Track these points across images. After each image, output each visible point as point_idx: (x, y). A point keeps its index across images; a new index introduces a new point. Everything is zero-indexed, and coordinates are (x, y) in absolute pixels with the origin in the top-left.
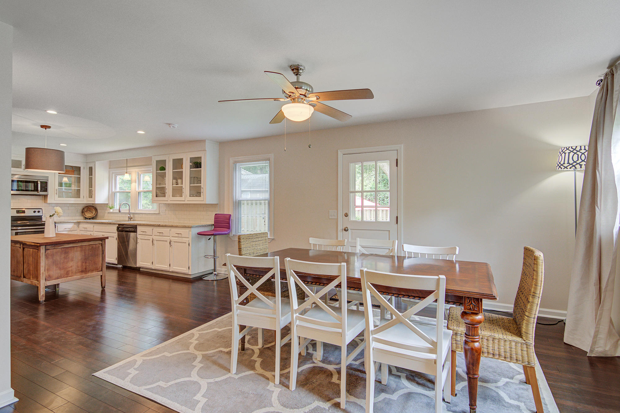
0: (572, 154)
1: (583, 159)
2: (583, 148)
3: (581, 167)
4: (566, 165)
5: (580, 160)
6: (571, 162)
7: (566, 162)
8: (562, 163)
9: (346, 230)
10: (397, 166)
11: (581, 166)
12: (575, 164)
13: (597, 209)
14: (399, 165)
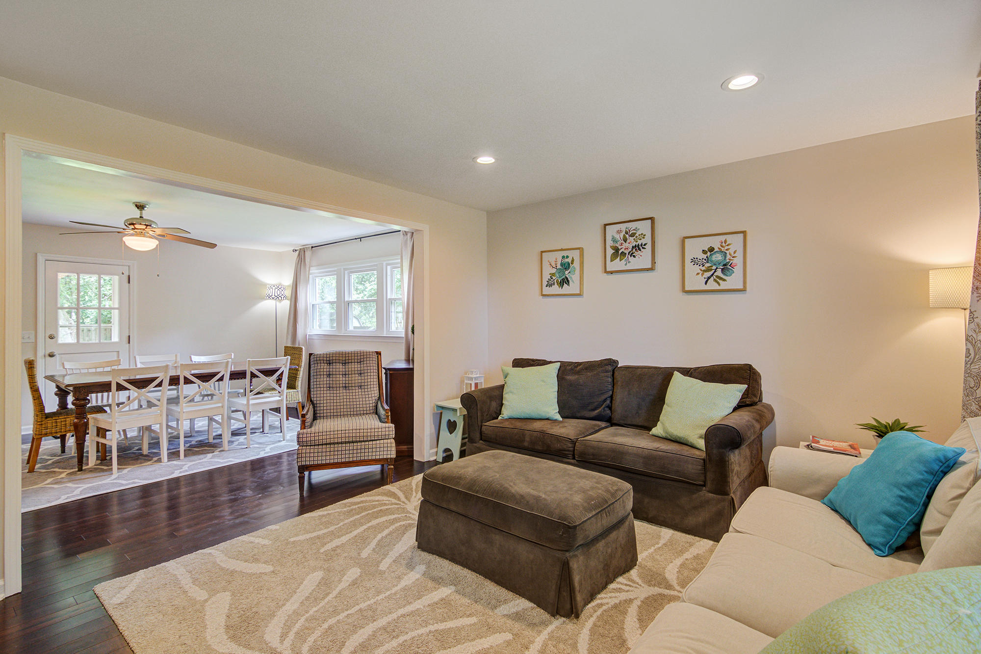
0: (276, 290)
1: (288, 295)
4: (273, 297)
5: (281, 295)
6: (276, 295)
7: (273, 295)
8: (271, 295)
9: (51, 355)
10: (129, 283)
13: (297, 325)
14: (131, 282)
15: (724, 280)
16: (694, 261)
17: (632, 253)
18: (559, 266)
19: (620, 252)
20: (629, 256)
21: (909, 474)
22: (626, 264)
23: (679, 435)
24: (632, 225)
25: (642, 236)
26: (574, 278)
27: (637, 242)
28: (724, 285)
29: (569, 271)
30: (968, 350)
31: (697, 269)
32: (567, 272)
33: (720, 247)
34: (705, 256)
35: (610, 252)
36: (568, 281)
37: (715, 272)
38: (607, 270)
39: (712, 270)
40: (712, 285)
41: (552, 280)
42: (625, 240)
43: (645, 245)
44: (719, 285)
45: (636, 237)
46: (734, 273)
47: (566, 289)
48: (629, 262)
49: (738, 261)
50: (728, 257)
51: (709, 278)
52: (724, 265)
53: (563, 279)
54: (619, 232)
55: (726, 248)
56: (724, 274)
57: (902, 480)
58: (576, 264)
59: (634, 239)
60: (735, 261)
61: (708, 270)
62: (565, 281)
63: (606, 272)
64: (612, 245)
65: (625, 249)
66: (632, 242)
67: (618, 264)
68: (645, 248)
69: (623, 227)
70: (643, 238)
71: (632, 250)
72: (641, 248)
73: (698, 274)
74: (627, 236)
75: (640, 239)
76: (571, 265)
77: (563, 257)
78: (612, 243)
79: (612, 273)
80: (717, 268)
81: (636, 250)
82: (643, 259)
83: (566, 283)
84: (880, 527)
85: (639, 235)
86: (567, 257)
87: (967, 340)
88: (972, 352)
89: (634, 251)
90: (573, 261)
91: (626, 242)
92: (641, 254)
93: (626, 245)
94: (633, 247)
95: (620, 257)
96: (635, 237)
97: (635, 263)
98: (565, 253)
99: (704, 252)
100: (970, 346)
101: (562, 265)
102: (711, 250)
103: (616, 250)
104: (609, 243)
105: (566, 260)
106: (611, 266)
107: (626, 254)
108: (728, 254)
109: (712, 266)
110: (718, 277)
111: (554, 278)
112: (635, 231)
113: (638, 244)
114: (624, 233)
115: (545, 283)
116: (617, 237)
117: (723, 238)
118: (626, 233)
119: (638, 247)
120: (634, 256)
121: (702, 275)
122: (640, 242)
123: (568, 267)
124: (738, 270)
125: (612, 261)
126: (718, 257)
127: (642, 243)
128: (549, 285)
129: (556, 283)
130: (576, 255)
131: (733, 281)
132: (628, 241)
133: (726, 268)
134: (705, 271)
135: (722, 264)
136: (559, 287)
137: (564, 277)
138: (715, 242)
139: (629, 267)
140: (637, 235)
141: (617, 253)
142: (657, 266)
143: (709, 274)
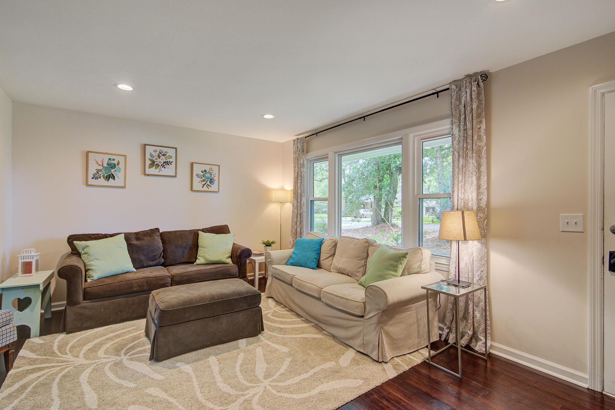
15: (211, 186)
16: (198, 175)
17: (164, 166)
18: (105, 165)
19: (155, 163)
20: (162, 167)
21: (316, 247)
22: (159, 172)
23: (216, 260)
24: (165, 150)
25: (170, 157)
26: (119, 176)
27: (167, 159)
28: (210, 189)
29: (115, 170)
30: (292, 215)
31: (199, 179)
32: (113, 170)
33: (209, 170)
34: (202, 174)
35: (148, 162)
36: (114, 177)
37: (207, 182)
38: (146, 173)
39: (205, 181)
40: (205, 188)
41: (99, 174)
42: (159, 157)
43: (172, 162)
44: (208, 188)
45: (167, 157)
46: (214, 183)
47: (111, 182)
48: (161, 171)
49: (216, 178)
50: (212, 176)
51: (204, 185)
52: (211, 179)
53: (109, 175)
54: (155, 151)
55: (212, 171)
56: (211, 184)
57: (315, 249)
58: (122, 166)
59: (165, 158)
60: (215, 178)
61: (204, 181)
62: (110, 177)
63: (145, 174)
64: (150, 158)
65: (159, 162)
66: (163, 159)
67: (153, 171)
68: (172, 164)
69: (158, 149)
70: (171, 158)
71: (164, 164)
72: (169, 164)
73: (199, 182)
74: (161, 155)
75: (169, 159)
76: (116, 166)
77: (110, 159)
78: (150, 157)
79: (148, 175)
80: (207, 180)
81: (166, 164)
82: (169, 170)
83: (111, 178)
84: (315, 263)
85: (168, 156)
86: (114, 160)
87: (292, 212)
88: (294, 215)
89: (165, 164)
90: (118, 163)
91: (159, 158)
92: (169, 167)
93: (159, 160)
94: (164, 162)
95: (155, 167)
96: (165, 157)
97: (164, 171)
98: (112, 157)
99: (202, 172)
100: (293, 214)
101: (108, 164)
102: (205, 171)
103: (153, 162)
104: (148, 156)
105: (113, 162)
106: (148, 171)
107: (159, 165)
108: (212, 174)
109: (205, 179)
110: (208, 185)
111: (100, 173)
112: (165, 153)
113: (168, 161)
114: (158, 152)
115: (91, 175)
116: (154, 154)
117: (211, 166)
118: (160, 153)
119: (167, 163)
120: (165, 168)
121: (201, 183)
122: (168, 160)
123: (114, 167)
124: (216, 182)
125: (149, 168)
126: (208, 175)
127: (170, 161)
128: (95, 177)
129: (102, 177)
130: (122, 160)
131: (214, 187)
132: (161, 158)
133: (212, 181)
134: (202, 181)
135: (210, 179)
136: (105, 180)
137: (110, 173)
138: (207, 168)
139: (161, 173)
140: (167, 155)
141: (153, 164)
142: (178, 175)
143: (204, 183)
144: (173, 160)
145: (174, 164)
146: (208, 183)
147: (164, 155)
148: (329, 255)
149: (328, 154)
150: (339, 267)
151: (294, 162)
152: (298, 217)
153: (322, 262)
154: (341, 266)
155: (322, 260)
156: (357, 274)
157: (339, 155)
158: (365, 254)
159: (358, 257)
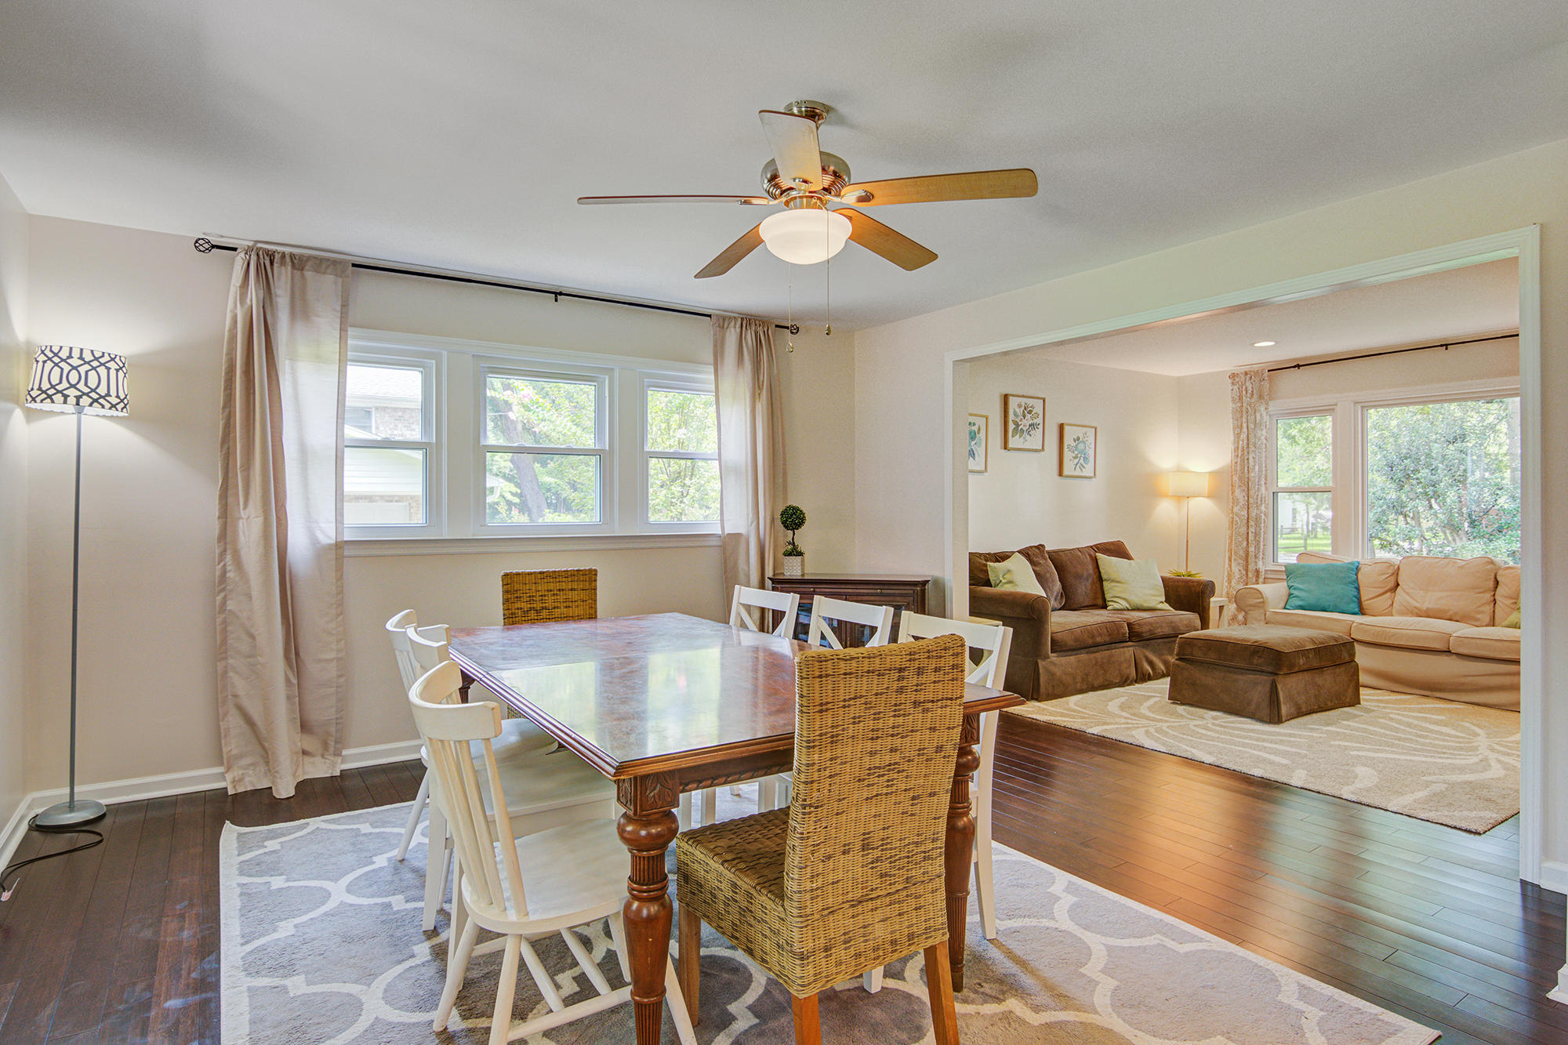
1: (73, 382)
2: (76, 353)
3: (65, 402)
11: (66, 397)
12: (54, 391)
15: (1084, 468)
16: (1069, 447)
17: (1029, 432)
19: (1020, 428)
20: (1027, 434)
22: (1024, 442)
24: (1031, 402)
25: (1037, 415)
26: (980, 452)
27: (1033, 420)
28: (1084, 472)
29: (975, 442)
31: (1070, 455)
33: (1083, 437)
34: (1075, 444)
35: (1011, 427)
36: (974, 454)
37: (1080, 460)
38: (1008, 446)
39: (1078, 457)
40: (1078, 471)
42: (1024, 416)
43: (1038, 425)
44: (1081, 471)
46: (1089, 462)
48: (1026, 440)
49: (1092, 452)
51: (1077, 465)
52: (1085, 454)
54: (1020, 406)
55: (1086, 439)
56: (1085, 462)
58: (982, 436)
59: (1031, 417)
60: (1090, 452)
63: (1007, 448)
64: (1013, 419)
65: (1024, 425)
66: (1028, 420)
67: (1017, 441)
68: (1038, 429)
69: (1024, 401)
70: (1038, 417)
71: (1029, 428)
72: (1035, 427)
74: (1026, 412)
75: (1035, 418)
76: (977, 435)
77: (971, 423)
78: (1014, 417)
79: (1010, 449)
80: (1081, 457)
81: (1032, 428)
82: (1036, 439)
83: (971, 456)
84: (1353, 604)
86: (974, 424)
90: (979, 430)
92: (1035, 433)
93: (1024, 421)
94: (1029, 424)
95: (1020, 434)
96: (1031, 415)
97: (1029, 442)
98: (972, 420)
99: (1075, 440)
102: (1079, 439)
104: (1011, 416)
105: (973, 429)
106: (1011, 442)
107: (1024, 431)
108: (1087, 445)
109: (1078, 454)
110: (1081, 464)
112: (1032, 409)
113: (1034, 423)
116: (1018, 411)
117: (1085, 430)
118: (1025, 409)
120: (1030, 435)
121: (1073, 461)
123: (974, 437)
124: (1092, 460)
125: (1013, 437)
126: (1081, 446)
127: (1036, 423)
130: (982, 423)
131: (1088, 469)
132: (1026, 418)
133: (1086, 458)
134: (1074, 458)
135: (1083, 453)
138: (1081, 433)
139: (1025, 446)
140: (1033, 413)
141: (1016, 428)
142: (1045, 448)
143: (1076, 461)
144: (1039, 420)
145: (1041, 427)
146: (1082, 461)
147: (1030, 412)
148: (1381, 591)
149: (1336, 405)
150: (1425, 609)
151: (1233, 418)
152: (1250, 524)
153: (1366, 602)
154: (1430, 606)
155: (1365, 601)
156: (1479, 616)
157: (1362, 407)
158: (1491, 584)
159: (1473, 588)
